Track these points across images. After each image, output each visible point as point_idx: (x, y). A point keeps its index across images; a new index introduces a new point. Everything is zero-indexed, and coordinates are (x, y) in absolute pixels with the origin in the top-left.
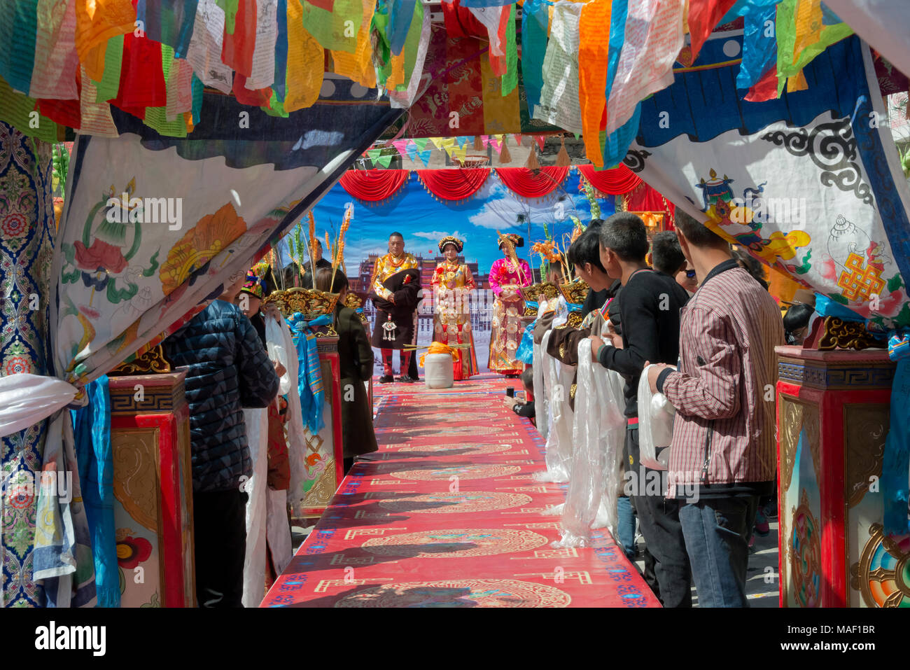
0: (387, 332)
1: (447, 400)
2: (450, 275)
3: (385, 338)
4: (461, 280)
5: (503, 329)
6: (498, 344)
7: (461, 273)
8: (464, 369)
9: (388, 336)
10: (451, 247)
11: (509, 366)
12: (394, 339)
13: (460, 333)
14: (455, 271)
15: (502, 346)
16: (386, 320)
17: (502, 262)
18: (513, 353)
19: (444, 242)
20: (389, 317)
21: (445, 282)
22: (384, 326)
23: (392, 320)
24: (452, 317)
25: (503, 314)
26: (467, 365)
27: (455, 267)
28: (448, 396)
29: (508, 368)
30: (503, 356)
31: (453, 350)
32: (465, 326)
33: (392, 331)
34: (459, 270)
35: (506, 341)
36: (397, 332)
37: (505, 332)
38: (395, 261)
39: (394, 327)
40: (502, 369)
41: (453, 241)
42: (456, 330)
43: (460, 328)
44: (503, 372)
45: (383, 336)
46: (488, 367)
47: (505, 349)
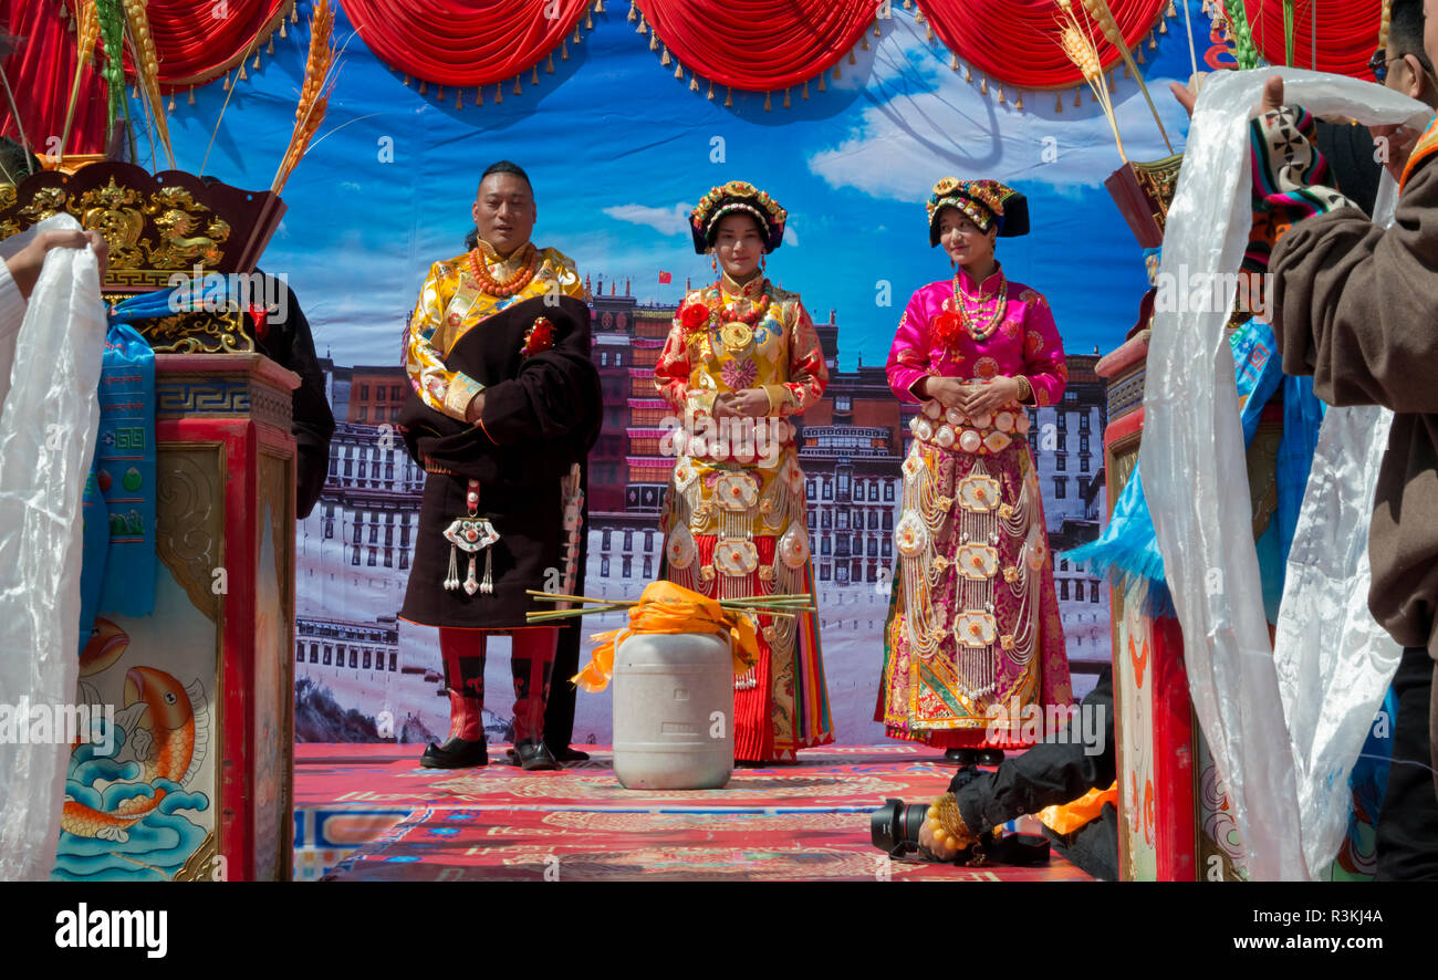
0: (463, 557)
1: (695, 838)
2: (734, 336)
3: (451, 583)
4: (774, 358)
5: (941, 562)
6: (922, 621)
7: (775, 328)
8: (778, 718)
9: (463, 577)
10: (740, 226)
11: (965, 716)
12: (487, 587)
13: (764, 571)
14: (753, 321)
15: (937, 631)
16: (461, 511)
17: (942, 292)
18: (979, 660)
19: (718, 204)
20: (472, 496)
21: (714, 365)
22: (450, 531)
23: (482, 511)
24: (736, 505)
25: (943, 502)
26: (788, 702)
27: (754, 307)
28: (706, 821)
29: (961, 723)
30: (941, 672)
31: (735, 622)
32: (785, 543)
33: (481, 555)
34: (769, 317)
35: (951, 613)
36: (498, 560)
37: (949, 575)
38: (498, 273)
39: (491, 536)
40: (936, 725)
41: (753, 200)
42: (751, 559)
43: (766, 548)
44: (936, 738)
45: (444, 575)
46: (879, 716)
47: (948, 643)
